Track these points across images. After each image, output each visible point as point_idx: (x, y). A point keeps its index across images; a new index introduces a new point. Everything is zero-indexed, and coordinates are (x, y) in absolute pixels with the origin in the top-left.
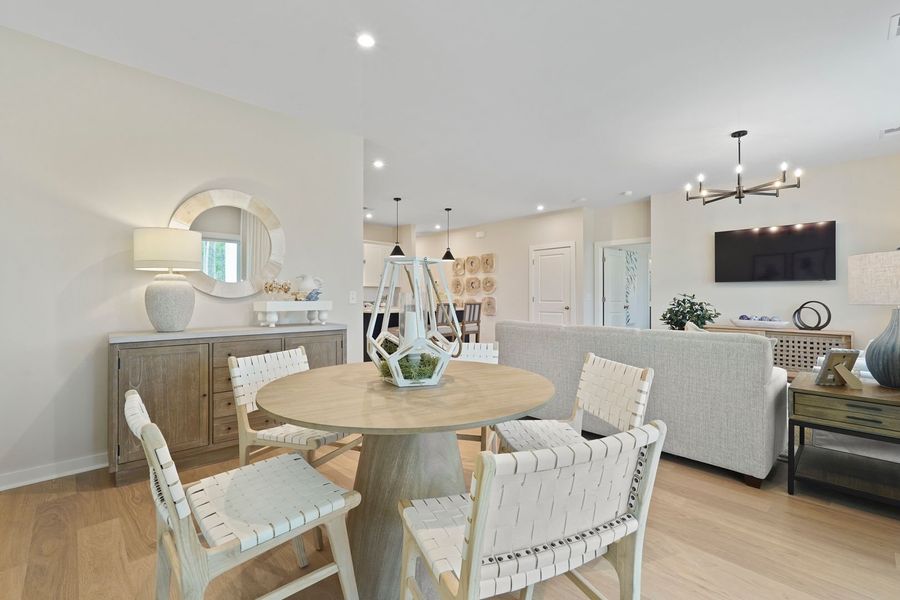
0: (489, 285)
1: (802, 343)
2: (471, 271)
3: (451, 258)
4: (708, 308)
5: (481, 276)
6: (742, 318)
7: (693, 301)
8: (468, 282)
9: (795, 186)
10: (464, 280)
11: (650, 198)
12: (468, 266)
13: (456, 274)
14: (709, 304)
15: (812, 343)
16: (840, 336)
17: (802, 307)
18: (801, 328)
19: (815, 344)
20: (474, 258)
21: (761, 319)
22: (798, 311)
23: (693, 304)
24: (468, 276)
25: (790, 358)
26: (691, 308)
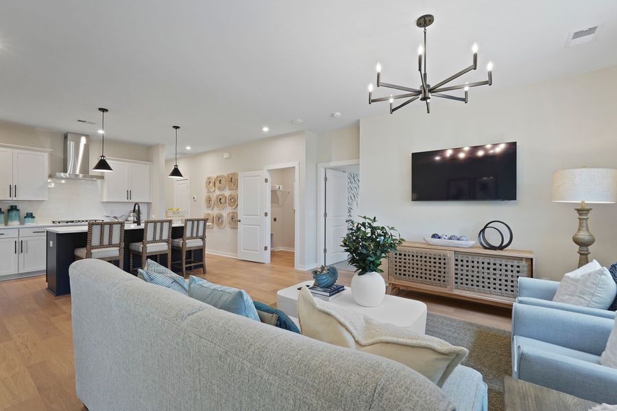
0: (233, 201)
1: (486, 264)
2: (219, 189)
3: (180, 175)
4: (392, 232)
5: (227, 193)
6: (434, 236)
7: (374, 225)
8: (217, 198)
9: (486, 83)
10: (214, 197)
11: (359, 121)
12: (217, 184)
13: (209, 191)
14: (392, 228)
15: (495, 264)
16: (521, 259)
17: (486, 227)
18: (485, 248)
19: (498, 265)
20: (222, 176)
21: (450, 238)
22: (483, 231)
23: (373, 229)
24: (218, 192)
25: (475, 279)
26: (373, 233)
